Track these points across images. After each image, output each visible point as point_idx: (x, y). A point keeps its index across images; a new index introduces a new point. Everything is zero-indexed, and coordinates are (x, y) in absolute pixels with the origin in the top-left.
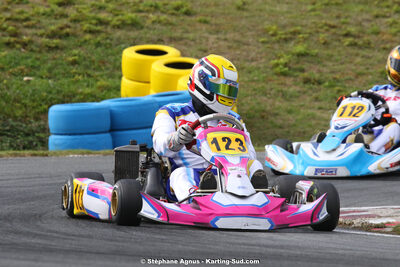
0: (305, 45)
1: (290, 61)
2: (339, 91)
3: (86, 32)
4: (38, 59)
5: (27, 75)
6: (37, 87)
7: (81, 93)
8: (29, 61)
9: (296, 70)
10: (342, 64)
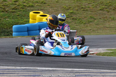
0: (73, 10)
1: (69, 14)
2: (81, 21)
3: (21, 8)
4: (10, 15)
5: (7, 18)
6: (10, 21)
7: (20, 23)
8: (8, 15)
9: (70, 16)
10: (81, 15)
